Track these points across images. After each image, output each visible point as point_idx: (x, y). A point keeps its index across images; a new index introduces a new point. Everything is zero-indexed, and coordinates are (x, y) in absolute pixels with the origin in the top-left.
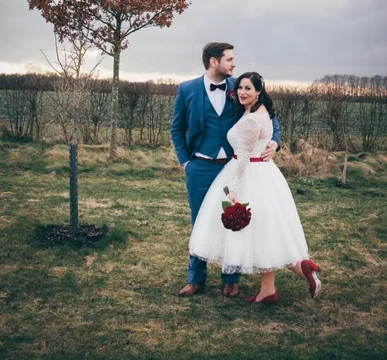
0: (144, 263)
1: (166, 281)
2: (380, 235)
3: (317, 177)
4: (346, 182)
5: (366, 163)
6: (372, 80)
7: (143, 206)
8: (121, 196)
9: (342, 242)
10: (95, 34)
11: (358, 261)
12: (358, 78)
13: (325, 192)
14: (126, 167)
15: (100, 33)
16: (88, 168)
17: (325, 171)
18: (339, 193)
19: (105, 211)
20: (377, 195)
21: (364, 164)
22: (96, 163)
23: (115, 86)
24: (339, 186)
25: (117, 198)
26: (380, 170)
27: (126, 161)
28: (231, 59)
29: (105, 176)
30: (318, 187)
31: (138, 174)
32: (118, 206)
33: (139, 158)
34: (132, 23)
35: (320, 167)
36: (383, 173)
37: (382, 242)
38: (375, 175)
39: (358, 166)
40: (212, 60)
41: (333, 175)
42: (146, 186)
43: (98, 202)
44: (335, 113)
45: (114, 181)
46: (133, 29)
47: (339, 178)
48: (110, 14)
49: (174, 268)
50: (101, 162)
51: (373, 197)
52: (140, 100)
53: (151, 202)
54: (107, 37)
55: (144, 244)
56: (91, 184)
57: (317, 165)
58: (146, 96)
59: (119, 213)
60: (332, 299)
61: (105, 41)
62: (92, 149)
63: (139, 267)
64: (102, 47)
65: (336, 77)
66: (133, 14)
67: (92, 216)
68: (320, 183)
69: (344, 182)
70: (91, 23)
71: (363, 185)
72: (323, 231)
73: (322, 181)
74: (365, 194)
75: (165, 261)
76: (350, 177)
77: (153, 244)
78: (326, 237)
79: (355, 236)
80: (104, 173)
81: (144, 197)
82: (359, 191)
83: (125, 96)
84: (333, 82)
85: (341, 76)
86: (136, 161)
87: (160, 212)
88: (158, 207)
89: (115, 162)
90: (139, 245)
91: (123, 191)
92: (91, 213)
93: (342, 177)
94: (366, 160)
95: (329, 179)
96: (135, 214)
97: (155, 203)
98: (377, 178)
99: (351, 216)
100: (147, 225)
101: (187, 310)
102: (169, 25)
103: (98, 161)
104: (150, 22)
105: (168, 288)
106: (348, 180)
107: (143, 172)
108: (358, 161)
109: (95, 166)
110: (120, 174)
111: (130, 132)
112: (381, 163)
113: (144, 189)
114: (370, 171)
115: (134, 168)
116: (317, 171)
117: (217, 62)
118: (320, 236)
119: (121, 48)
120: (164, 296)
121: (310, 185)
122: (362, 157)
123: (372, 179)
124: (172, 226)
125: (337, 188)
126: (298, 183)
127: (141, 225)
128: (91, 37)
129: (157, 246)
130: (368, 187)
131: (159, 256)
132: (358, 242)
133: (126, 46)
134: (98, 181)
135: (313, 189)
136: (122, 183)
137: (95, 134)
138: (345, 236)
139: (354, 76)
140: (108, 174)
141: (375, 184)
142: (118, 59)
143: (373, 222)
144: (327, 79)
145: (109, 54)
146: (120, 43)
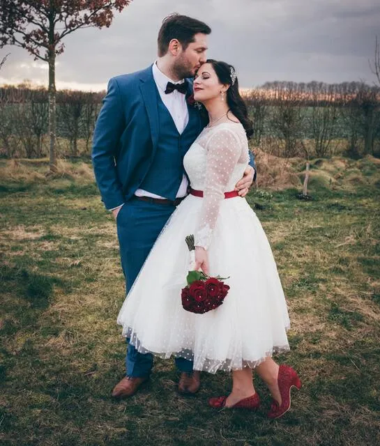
0: (67, 334)
1: (95, 368)
2: (366, 267)
3: (274, 188)
4: (307, 193)
5: (324, 170)
6: (309, 85)
7: (80, 234)
8: (56, 221)
9: (324, 281)
10: (27, 38)
11: (351, 314)
12: (296, 84)
13: (287, 206)
14: (67, 183)
15: (33, 37)
16: (24, 186)
17: (283, 181)
18: (302, 206)
19: (33, 244)
20: (344, 208)
21: (322, 172)
22: (33, 180)
23: (51, 95)
24: (301, 198)
25: (50, 225)
26: (339, 177)
27: (67, 176)
28: (203, 49)
29: (42, 195)
30: (277, 200)
31: (79, 192)
32: (50, 237)
33: (82, 173)
34: (68, 24)
35: (277, 177)
36: (343, 180)
37: (373, 280)
38: (336, 184)
39: (317, 174)
40: (172, 43)
41: (292, 186)
42: (87, 205)
43: (27, 231)
44: (288, 117)
45: (53, 200)
46: (69, 30)
47: (299, 188)
48: (43, 15)
49: (109, 340)
50: (39, 179)
51: (340, 210)
52: (84, 109)
53: (90, 227)
54: (41, 41)
55: (73, 297)
56: (26, 205)
57: (274, 175)
58: (90, 105)
59: (49, 246)
60: (334, 391)
61: (39, 45)
62: (32, 163)
63: (60, 340)
64: (35, 51)
65: (276, 83)
66: (68, 14)
67: (14, 254)
68: (278, 195)
69: (305, 193)
70: (23, 26)
71: (325, 196)
72: (297, 265)
73: (281, 193)
74: (329, 206)
75: (97, 326)
76: (311, 187)
77: (84, 296)
78: (302, 274)
79: (337, 271)
80: (41, 192)
81: (83, 220)
82: (322, 204)
83: (68, 105)
84: (273, 88)
85: (280, 82)
86: (78, 177)
87: (99, 243)
88: (97, 236)
89: (54, 178)
90: (65, 299)
91: (61, 213)
92: (15, 249)
93: (303, 188)
94: (323, 167)
95: (288, 190)
96: (69, 247)
97: (94, 230)
98: (338, 187)
99: (324, 240)
100: (80, 265)
101: (122, 434)
102: (108, 25)
103: (36, 178)
104: (87, 22)
105: (98, 381)
106: (309, 191)
107: (85, 188)
108: (315, 168)
109: (33, 184)
110: (60, 192)
111: (75, 143)
112: (339, 170)
113: (85, 209)
114: (331, 180)
115: (76, 183)
116: (275, 181)
117: (180, 49)
118: (294, 273)
119: (57, 52)
120: (90, 400)
121: (269, 198)
122: (319, 163)
123: (333, 189)
124: (111, 265)
125: (298, 201)
126: (255, 196)
127: (73, 265)
128: (23, 41)
129: (90, 300)
130: (331, 198)
131: (90, 318)
132: (343, 281)
133: (62, 50)
134: (35, 201)
135: (272, 203)
136: (61, 203)
137: (38, 146)
138: (325, 272)
139: (292, 82)
140: (46, 193)
141: (338, 195)
142: (53, 64)
143: (353, 248)
144: (268, 85)
145: (43, 59)
146: (54, 47)
